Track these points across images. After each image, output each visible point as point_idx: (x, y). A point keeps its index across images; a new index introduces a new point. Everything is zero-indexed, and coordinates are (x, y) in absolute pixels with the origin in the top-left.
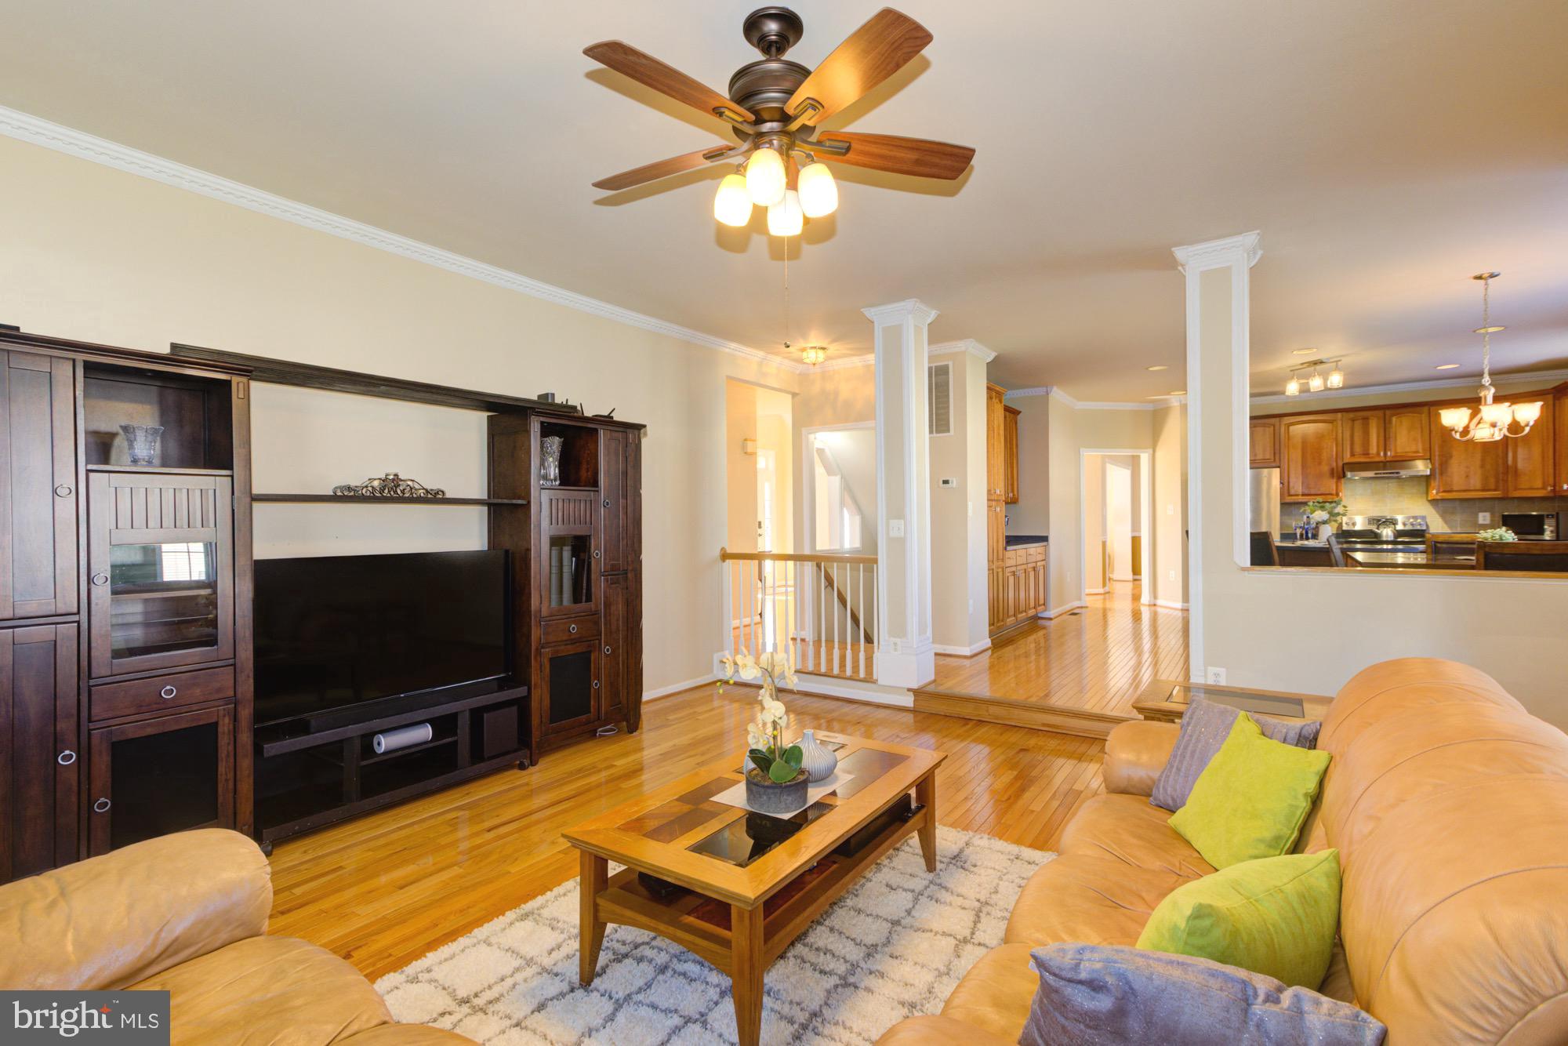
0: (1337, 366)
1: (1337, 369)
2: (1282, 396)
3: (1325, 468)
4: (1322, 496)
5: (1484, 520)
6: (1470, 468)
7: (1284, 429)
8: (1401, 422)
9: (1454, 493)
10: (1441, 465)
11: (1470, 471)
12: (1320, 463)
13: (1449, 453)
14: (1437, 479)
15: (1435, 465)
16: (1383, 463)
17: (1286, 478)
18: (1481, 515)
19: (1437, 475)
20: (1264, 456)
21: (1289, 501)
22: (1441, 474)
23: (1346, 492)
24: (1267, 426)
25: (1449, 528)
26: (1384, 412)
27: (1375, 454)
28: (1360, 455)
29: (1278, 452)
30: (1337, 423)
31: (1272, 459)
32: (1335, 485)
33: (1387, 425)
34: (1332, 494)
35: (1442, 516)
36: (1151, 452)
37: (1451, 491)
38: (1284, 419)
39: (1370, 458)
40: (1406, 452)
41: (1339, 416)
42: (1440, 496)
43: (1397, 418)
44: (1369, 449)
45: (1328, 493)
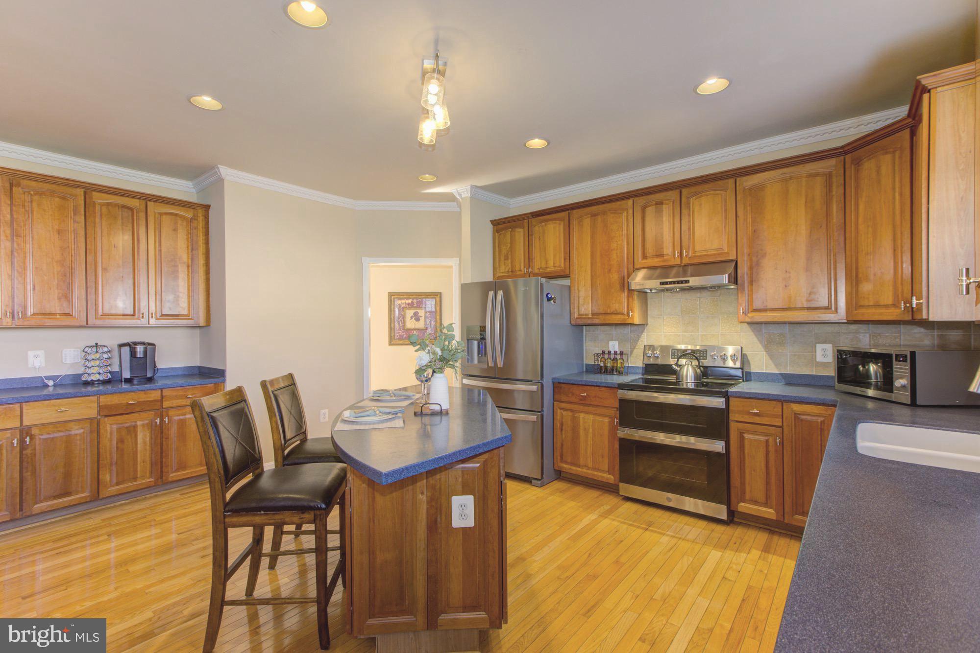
3: (615, 277)
4: (613, 317)
5: (824, 356)
6: (790, 273)
7: (575, 224)
8: (701, 205)
9: (769, 314)
10: (751, 268)
11: (790, 277)
12: (610, 270)
13: (762, 250)
14: (746, 291)
15: (743, 270)
16: (681, 268)
17: (576, 291)
18: (819, 347)
19: (746, 285)
20: (554, 264)
21: (580, 322)
22: (751, 282)
23: (652, 311)
24: (558, 222)
25: (776, 365)
26: (681, 192)
27: (670, 254)
28: (653, 257)
29: (568, 257)
30: (627, 213)
31: (562, 265)
32: (626, 300)
33: (683, 211)
34: (622, 314)
35: (767, 348)
36: (458, 262)
37: (765, 310)
38: (575, 211)
39: (664, 261)
40: (706, 250)
41: (630, 202)
42: (749, 318)
43: (696, 199)
44: (663, 248)
45: (618, 312)
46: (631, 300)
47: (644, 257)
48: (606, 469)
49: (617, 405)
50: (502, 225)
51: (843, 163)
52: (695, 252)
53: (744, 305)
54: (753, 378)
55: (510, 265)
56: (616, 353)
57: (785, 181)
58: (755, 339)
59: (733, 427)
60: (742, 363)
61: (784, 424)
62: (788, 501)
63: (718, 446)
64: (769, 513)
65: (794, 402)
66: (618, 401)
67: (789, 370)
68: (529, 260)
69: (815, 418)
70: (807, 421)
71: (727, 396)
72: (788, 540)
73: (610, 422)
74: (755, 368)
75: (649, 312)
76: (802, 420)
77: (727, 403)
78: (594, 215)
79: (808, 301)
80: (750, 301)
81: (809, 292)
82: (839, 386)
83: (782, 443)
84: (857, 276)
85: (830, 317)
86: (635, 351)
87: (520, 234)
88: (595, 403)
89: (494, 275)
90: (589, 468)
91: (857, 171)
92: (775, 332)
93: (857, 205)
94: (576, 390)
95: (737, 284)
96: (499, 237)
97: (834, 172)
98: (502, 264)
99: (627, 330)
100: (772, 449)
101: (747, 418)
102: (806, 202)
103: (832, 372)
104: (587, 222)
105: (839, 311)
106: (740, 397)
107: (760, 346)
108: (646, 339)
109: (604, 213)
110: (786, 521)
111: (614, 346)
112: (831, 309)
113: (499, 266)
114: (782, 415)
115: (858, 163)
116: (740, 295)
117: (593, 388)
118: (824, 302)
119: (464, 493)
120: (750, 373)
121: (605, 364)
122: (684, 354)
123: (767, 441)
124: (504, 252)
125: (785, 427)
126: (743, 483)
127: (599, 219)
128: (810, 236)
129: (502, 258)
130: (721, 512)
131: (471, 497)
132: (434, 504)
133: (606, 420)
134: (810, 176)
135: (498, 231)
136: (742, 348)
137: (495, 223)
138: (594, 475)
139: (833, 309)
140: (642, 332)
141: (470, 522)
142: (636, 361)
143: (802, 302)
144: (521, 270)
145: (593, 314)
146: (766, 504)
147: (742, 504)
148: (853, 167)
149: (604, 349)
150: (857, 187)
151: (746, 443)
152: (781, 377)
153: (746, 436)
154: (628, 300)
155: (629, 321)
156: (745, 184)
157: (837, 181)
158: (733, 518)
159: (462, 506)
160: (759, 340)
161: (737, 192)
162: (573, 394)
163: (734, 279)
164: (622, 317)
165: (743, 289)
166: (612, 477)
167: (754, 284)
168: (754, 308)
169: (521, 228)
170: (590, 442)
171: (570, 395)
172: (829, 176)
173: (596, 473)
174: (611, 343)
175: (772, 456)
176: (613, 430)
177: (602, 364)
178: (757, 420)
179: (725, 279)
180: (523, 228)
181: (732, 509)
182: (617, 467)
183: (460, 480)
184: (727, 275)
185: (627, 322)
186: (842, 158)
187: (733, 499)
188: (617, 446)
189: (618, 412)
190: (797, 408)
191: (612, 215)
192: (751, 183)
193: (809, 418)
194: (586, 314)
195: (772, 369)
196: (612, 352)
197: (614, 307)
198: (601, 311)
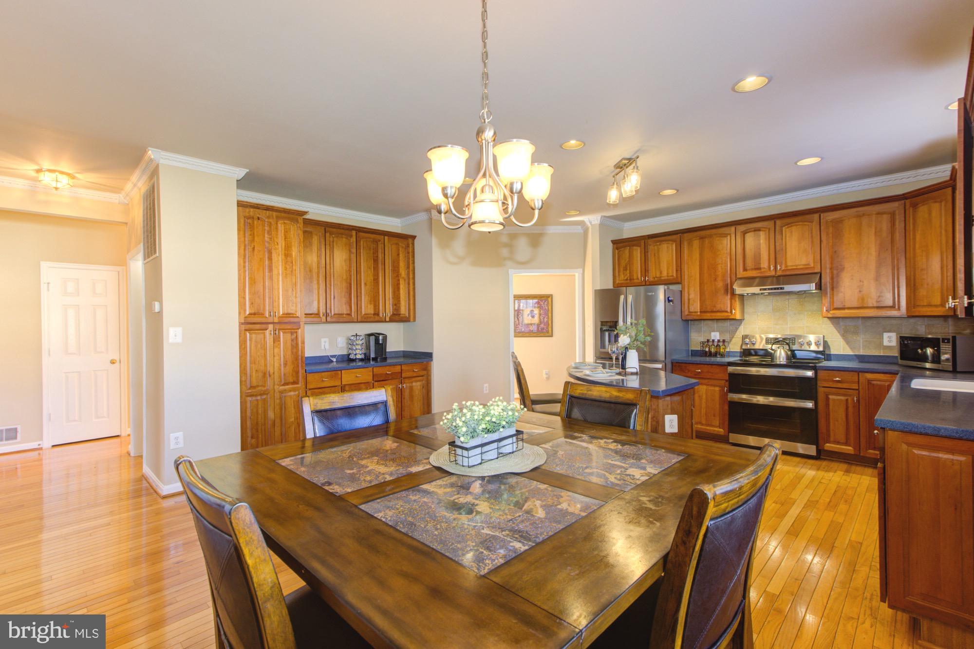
0: (636, 165)
1: (636, 168)
3: (720, 284)
4: (718, 314)
5: (890, 341)
6: (863, 282)
7: (685, 245)
8: (791, 232)
9: (847, 311)
10: (832, 278)
11: (863, 285)
12: (716, 279)
13: (841, 265)
14: (829, 295)
15: (826, 279)
16: (775, 278)
17: (686, 295)
18: (886, 335)
19: (828, 290)
20: (668, 274)
21: (689, 318)
22: (832, 289)
23: (748, 309)
24: (671, 242)
25: (851, 349)
26: (775, 222)
27: (766, 267)
28: (752, 269)
29: (679, 269)
30: (730, 237)
31: (675, 275)
32: (729, 302)
33: (777, 236)
34: (727, 312)
35: (844, 336)
36: (581, 272)
37: (844, 309)
38: (685, 235)
39: (761, 273)
40: (797, 266)
41: (733, 228)
42: (831, 314)
43: (788, 227)
44: (760, 263)
45: (723, 310)
46: (733, 301)
47: (745, 270)
48: (718, 424)
49: (727, 378)
50: (619, 244)
51: (903, 205)
52: (786, 266)
53: (827, 305)
54: (832, 359)
55: (628, 275)
56: (719, 341)
57: (859, 216)
58: (834, 330)
59: (821, 391)
60: (824, 347)
61: (860, 387)
62: (863, 440)
63: (810, 405)
64: (849, 449)
65: (867, 372)
66: (727, 375)
67: (862, 352)
68: (645, 271)
69: (883, 383)
70: (877, 385)
71: (814, 369)
72: (863, 468)
73: (720, 391)
74: (833, 351)
75: (745, 310)
76: (873, 385)
77: (816, 373)
78: (702, 238)
79: (877, 302)
80: (832, 302)
81: (878, 295)
82: (900, 362)
83: (858, 401)
84: (914, 285)
85: (894, 313)
86: (734, 339)
87: (637, 253)
88: (708, 377)
89: (614, 282)
90: (702, 425)
91: (915, 212)
92: (850, 324)
93: (914, 235)
94: (691, 367)
95: (821, 289)
96: (618, 254)
97: (897, 212)
98: (621, 273)
99: (727, 324)
100: (850, 405)
101: (831, 384)
102: (875, 232)
103: (896, 353)
104: (696, 243)
105: (901, 309)
106: (825, 370)
107: (838, 335)
108: (742, 330)
109: (711, 236)
110: (862, 454)
111: (715, 336)
112: (895, 307)
113: (619, 275)
114: (859, 382)
115: (915, 206)
116: (823, 298)
117: (706, 366)
118: (889, 303)
119: (672, 413)
120: (830, 355)
121: (709, 349)
122: (776, 341)
123: (847, 400)
124: (623, 263)
125: (860, 389)
126: (828, 430)
127: (707, 241)
128: (879, 256)
129: (622, 269)
130: (812, 450)
131: (676, 416)
132: (655, 419)
133: (717, 389)
134: (878, 213)
135: (617, 249)
136: (824, 336)
137: (614, 242)
138: (708, 429)
139: (897, 307)
140: (740, 325)
141: (675, 430)
142: (735, 346)
143: (872, 302)
144: (638, 279)
145: (701, 312)
146: (846, 444)
147: (828, 445)
148: (911, 209)
149: (709, 338)
150: (914, 224)
151: (831, 401)
152: (855, 357)
153: (831, 397)
154: (731, 302)
155: (732, 317)
156: (828, 218)
157: (899, 219)
158: (821, 455)
159: (671, 421)
160: (838, 331)
161: (822, 224)
162: (689, 371)
163: (819, 287)
164: (726, 314)
165: (827, 294)
166: (722, 430)
167: (835, 290)
168: (835, 307)
169: (638, 246)
170: (704, 405)
171: (686, 371)
172: (893, 215)
173: (708, 428)
174: (713, 334)
175: (851, 410)
176: (723, 396)
177: (707, 350)
178: (839, 385)
179: (813, 286)
180: (640, 246)
181: (820, 448)
182: (727, 423)
183: (670, 406)
184: (814, 284)
185: (730, 318)
186: (903, 202)
187: (821, 442)
188: (726, 407)
189: (728, 383)
190: (869, 376)
191: (717, 238)
192: (832, 217)
193: (879, 383)
194: (695, 312)
195: (849, 352)
196: (716, 341)
197: (719, 306)
198: (708, 309)
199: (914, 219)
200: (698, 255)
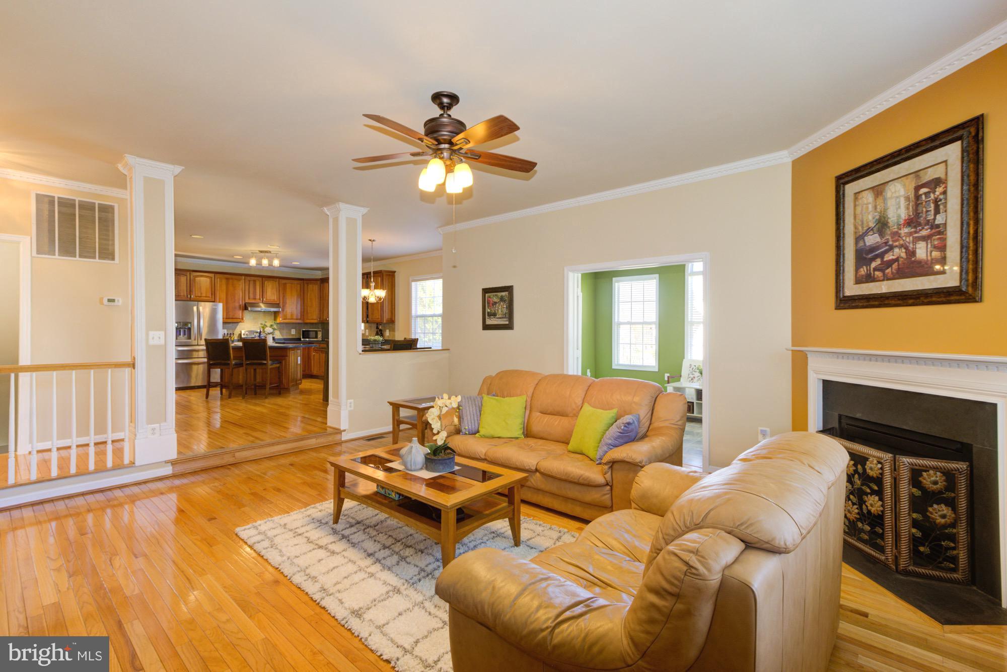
0: (276, 256)
1: (277, 257)
2: (246, 265)
3: (236, 304)
4: (234, 320)
5: (293, 333)
7: (218, 280)
8: (268, 284)
10: (283, 307)
12: (234, 301)
13: (286, 302)
14: (282, 313)
18: (293, 330)
20: (206, 296)
22: (283, 311)
24: (209, 277)
26: (262, 279)
27: (258, 299)
28: (252, 299)
29: (214, 293)
30: (242, 281)
31: (211, 297)
32: (241, 313)
33: (263, 285)
34: (240, 319)
38: (219, 275)
39: (255, 301)
40: (270, 299)
41: (242, 277)
43: (267, 282)
44: (256, 296)
46: (243, 313)
47: (249, 298)
52: (266, 299)
57: (292, 284)
67: (285, 337)
68: (191, 291)
78: (227, 279)
79: (292, 316)
84: (307, 312)
86: (235, 333)
91: (307, 285)
93: (306, 295)
102: (297, 291)
104: (224, 280)
105: (298, 320)
108: (239, 330)
118: (295, 317)
127: (230, 280)
128: (297, 300)
150: (307, 291)
161: (280, 284)
172: (301, 285)
180: (187, 276)
186: (304, 282)
191: (235, 280)
195: (281, 337)
196: (226, 334)
197: (236, 316)
198: (231, 317)
199: (307, 288)
200: (225, 288)
